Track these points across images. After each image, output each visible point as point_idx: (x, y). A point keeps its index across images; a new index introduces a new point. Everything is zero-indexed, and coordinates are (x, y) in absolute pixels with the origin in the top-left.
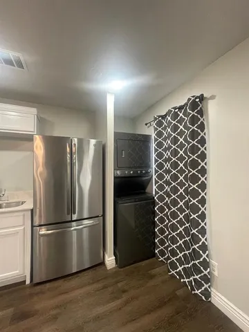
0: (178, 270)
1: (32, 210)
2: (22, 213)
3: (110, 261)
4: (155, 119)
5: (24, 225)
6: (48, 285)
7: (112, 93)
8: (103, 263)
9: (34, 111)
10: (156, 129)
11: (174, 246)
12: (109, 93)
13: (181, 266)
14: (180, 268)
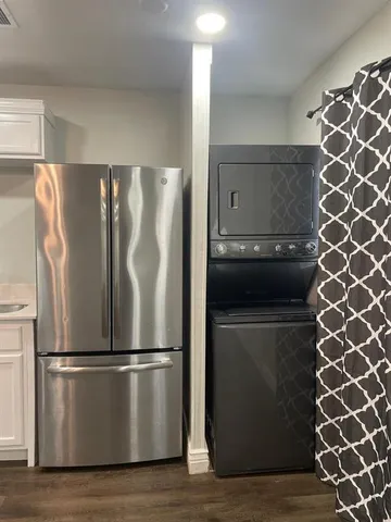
0: (358, 505)
1: (35, 321)
2: (18, 326)
3: (198, 456)
4: (327, 100)
5: (21, 350)
6: (66, 477)
7: (205, 44)
8: (181, 460)
9: (37, 106)
10: (327, 129)
11: (353, 446)
12: (197, 43)
13: (366, 497)
14: (364, 502)
